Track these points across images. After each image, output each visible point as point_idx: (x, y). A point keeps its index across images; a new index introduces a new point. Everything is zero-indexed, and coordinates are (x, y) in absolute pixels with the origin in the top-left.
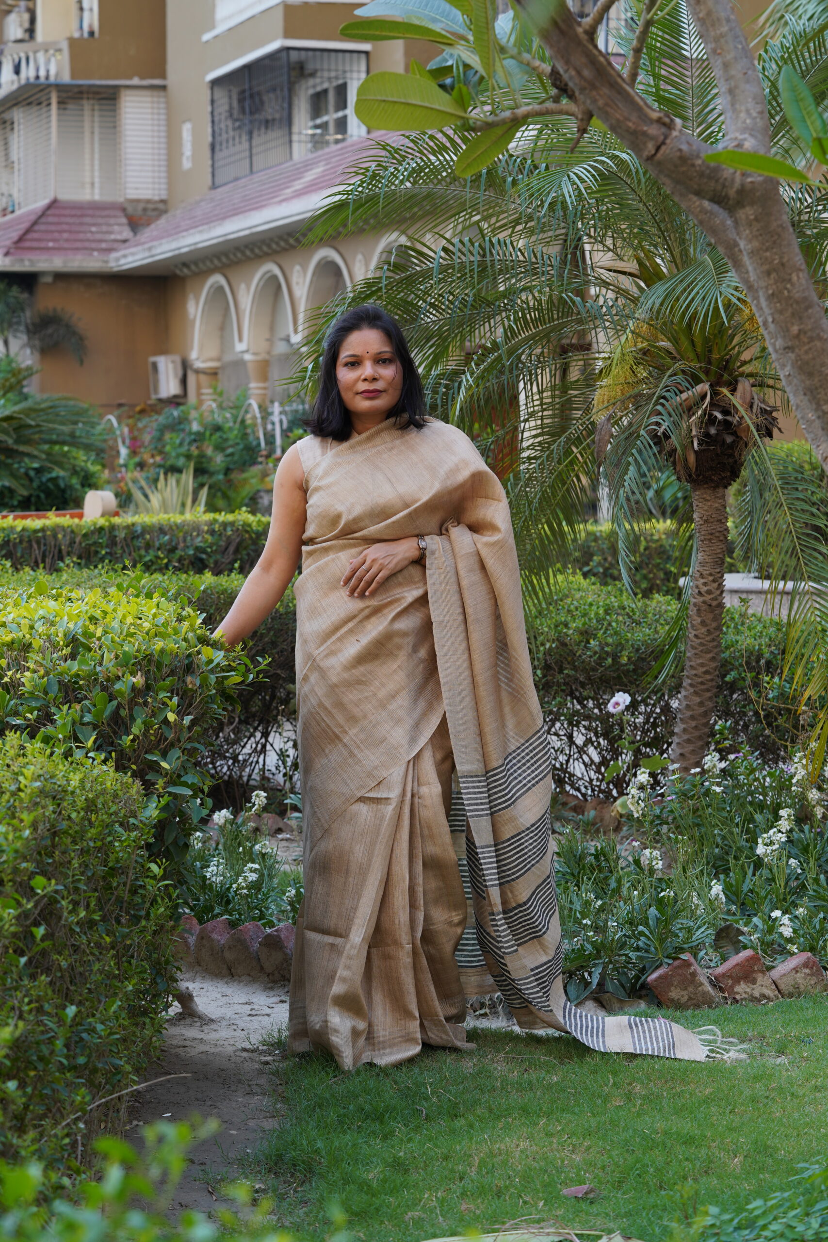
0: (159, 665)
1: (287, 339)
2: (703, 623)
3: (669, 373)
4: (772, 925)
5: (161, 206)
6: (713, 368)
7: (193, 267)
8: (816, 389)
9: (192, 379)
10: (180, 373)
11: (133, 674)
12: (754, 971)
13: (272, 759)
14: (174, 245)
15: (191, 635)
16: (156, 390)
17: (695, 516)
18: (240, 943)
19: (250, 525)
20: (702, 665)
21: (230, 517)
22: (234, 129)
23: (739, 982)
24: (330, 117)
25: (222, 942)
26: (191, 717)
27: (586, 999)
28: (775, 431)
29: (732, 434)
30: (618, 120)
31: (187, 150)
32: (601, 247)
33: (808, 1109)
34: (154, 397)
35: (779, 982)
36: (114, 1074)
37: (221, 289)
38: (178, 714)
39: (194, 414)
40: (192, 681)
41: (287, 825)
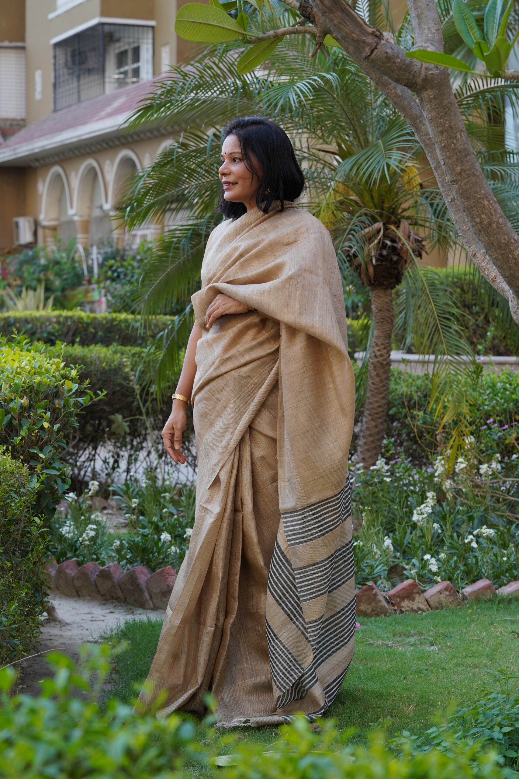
0: (37, 393)
1: (101, 207)
2: (378, 375)
3: (357, 215)
4: (424, 564)
5: (22, 123)
6: (385, 213)
7: (42, 162)
8: (472, 207)
9: (40, 232)
10: (33, 228)
11: (21, 397)
12: (414, 593)
13: (99, 465)
14: (30, 147)
15: (57, 373)
16: (18, 239)
17: (373, 307)
18: (84, 576)
19: (82, 319)
20: (377, 402)
21: (70, 313)
22: (69, 74)
23: (404, 600)
24: (129, 67)
25: (73, 575)
26: (58, 425)
28: (424, 254)
29: (397, 255)
30: (346, 33)
31: (39, 87)
32: (313, 136)
33: (453, 677)
34: (16, 243)
35: (429, 600)
36: (12, 652)
37: (59, 176)
38: (50, 423)
39: (42, 254)
40: (58, 403)
41: (109, 505)
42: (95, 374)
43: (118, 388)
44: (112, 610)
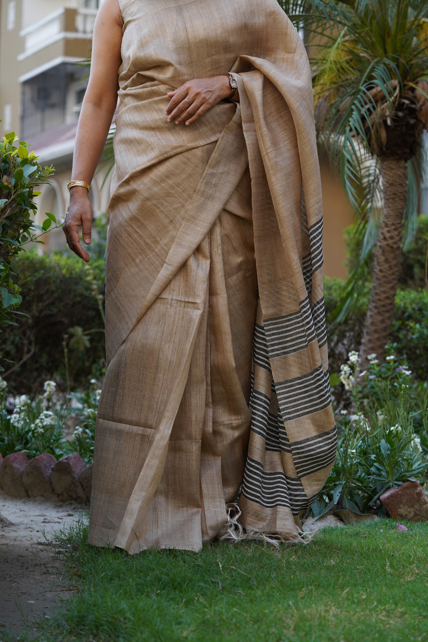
2: (386, 261)
18: (36, 470)
25: (21, 470)
27: (327, 514)
29: (414, 117)
40: (7, 180)
42: (54, 282)
43: (78, 299)
44: (71, 513)
